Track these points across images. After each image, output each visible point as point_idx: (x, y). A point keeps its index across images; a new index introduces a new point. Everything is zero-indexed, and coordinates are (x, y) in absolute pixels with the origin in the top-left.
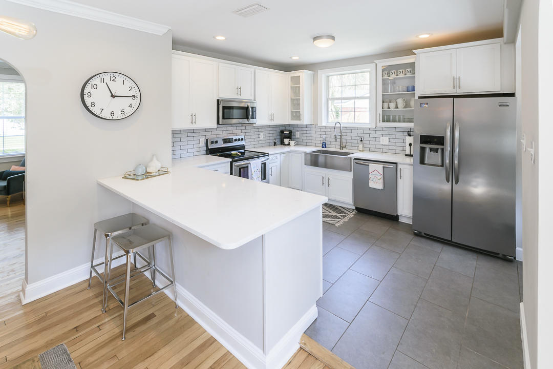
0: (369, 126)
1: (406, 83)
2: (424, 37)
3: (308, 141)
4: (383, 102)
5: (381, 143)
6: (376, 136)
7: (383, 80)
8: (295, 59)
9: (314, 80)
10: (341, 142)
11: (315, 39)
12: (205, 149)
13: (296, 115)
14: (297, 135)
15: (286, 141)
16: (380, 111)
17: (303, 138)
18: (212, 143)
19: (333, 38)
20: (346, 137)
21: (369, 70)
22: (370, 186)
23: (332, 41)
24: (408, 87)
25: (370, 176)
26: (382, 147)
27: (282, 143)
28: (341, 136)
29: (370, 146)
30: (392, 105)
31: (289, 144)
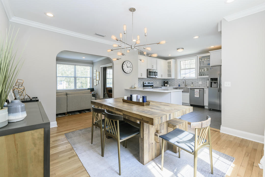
0: (195, 78)
1: (208, 62)
2: (212, 47)
3: (173, 85)
4: (200, 69)
5: (199, 84)
6: (197, 81)
7: (200, 62)
8: (170, 55)
9: (176, 63)
10: (185, 84)
11: (178, 49)
12: (143, 85)
13: (170, 75)
14: (170, 83)
15: (166, 85)
16: (199, 72)
17: (171, 84)
18: (145, 83)
19: (183, 49)
20: (187, 83)
21: (195, 58)
22: (195, 96)
23: (183, 50)
24: (208, 64)
25: (195, 93)
26: (200, 85)
27: (164, 86)
28: (185, 82)
29: (195, 85)
30: (203, 70)
31: (167, 86)
